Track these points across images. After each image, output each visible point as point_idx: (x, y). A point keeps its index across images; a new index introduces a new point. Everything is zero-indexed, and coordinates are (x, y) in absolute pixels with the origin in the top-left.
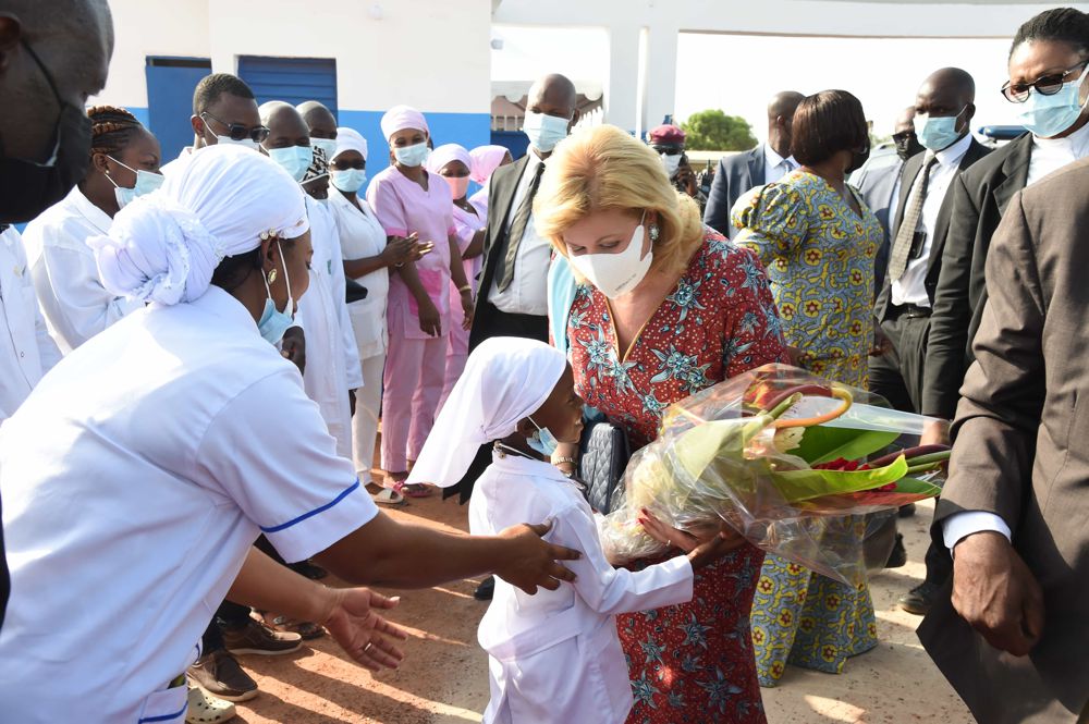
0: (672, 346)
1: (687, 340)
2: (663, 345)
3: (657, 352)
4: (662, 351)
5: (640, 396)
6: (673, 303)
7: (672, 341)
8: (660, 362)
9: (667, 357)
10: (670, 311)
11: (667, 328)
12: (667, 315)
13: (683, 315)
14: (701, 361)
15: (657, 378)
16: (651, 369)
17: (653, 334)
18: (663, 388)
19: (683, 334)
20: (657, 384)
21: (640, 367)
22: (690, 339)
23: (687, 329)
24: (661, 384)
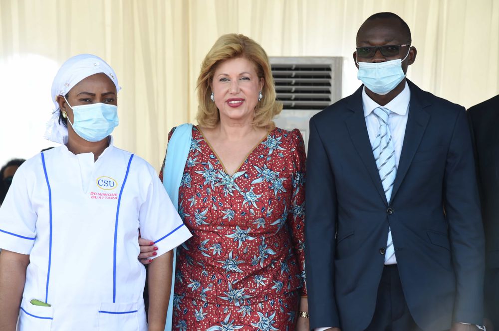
0: (265, 166)
1: (273, 164)
2: (260, 164)
3: (257, 168)
4: (259, 168)
5: (242, 193)
6: (265, 146)
7: (265, 163)
8: (258, 173)
9: (262, 171)
10: (263, 149)
11: (262, 156)
12: (263, 150)
13: (271, 152)
14: (281, 175)
15: (255, 182)
16: (253, 176)
17: (254, 158)
18: (259, 187)
19: (271, 161)
20: (255, 185)
21: (246, 175)
22: (275, 163)
23: (273, 159)
24: (258, 184)
